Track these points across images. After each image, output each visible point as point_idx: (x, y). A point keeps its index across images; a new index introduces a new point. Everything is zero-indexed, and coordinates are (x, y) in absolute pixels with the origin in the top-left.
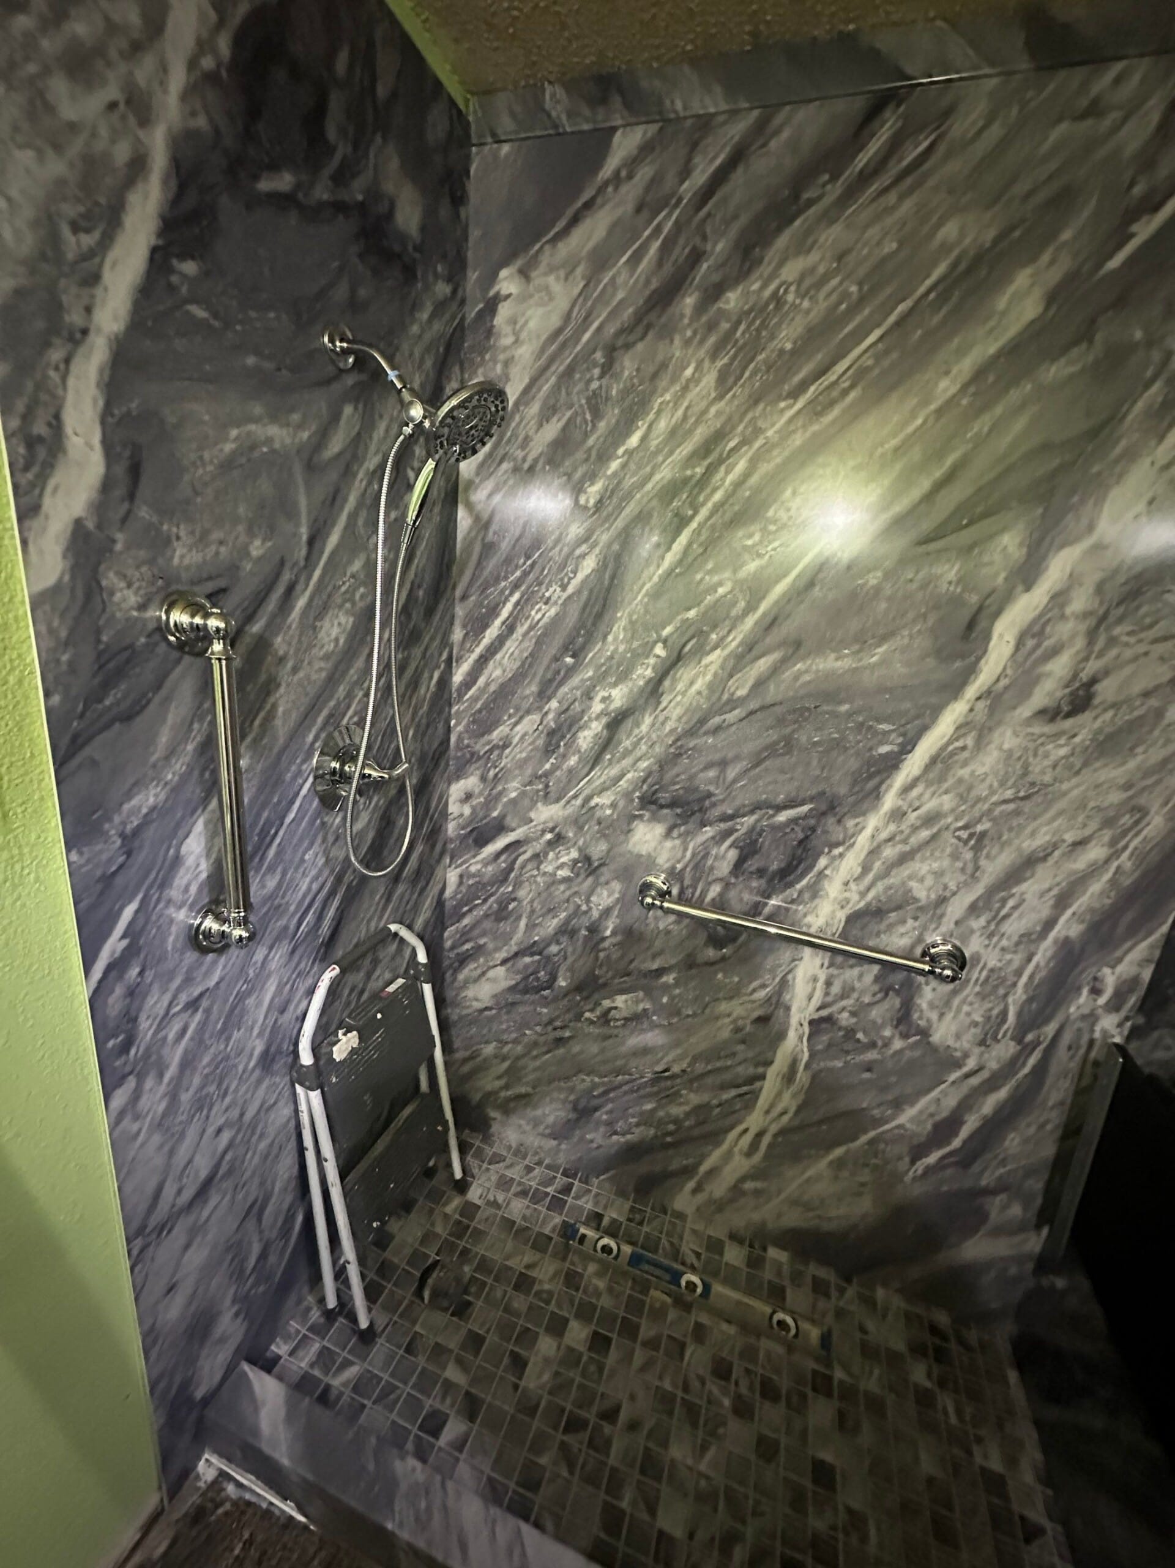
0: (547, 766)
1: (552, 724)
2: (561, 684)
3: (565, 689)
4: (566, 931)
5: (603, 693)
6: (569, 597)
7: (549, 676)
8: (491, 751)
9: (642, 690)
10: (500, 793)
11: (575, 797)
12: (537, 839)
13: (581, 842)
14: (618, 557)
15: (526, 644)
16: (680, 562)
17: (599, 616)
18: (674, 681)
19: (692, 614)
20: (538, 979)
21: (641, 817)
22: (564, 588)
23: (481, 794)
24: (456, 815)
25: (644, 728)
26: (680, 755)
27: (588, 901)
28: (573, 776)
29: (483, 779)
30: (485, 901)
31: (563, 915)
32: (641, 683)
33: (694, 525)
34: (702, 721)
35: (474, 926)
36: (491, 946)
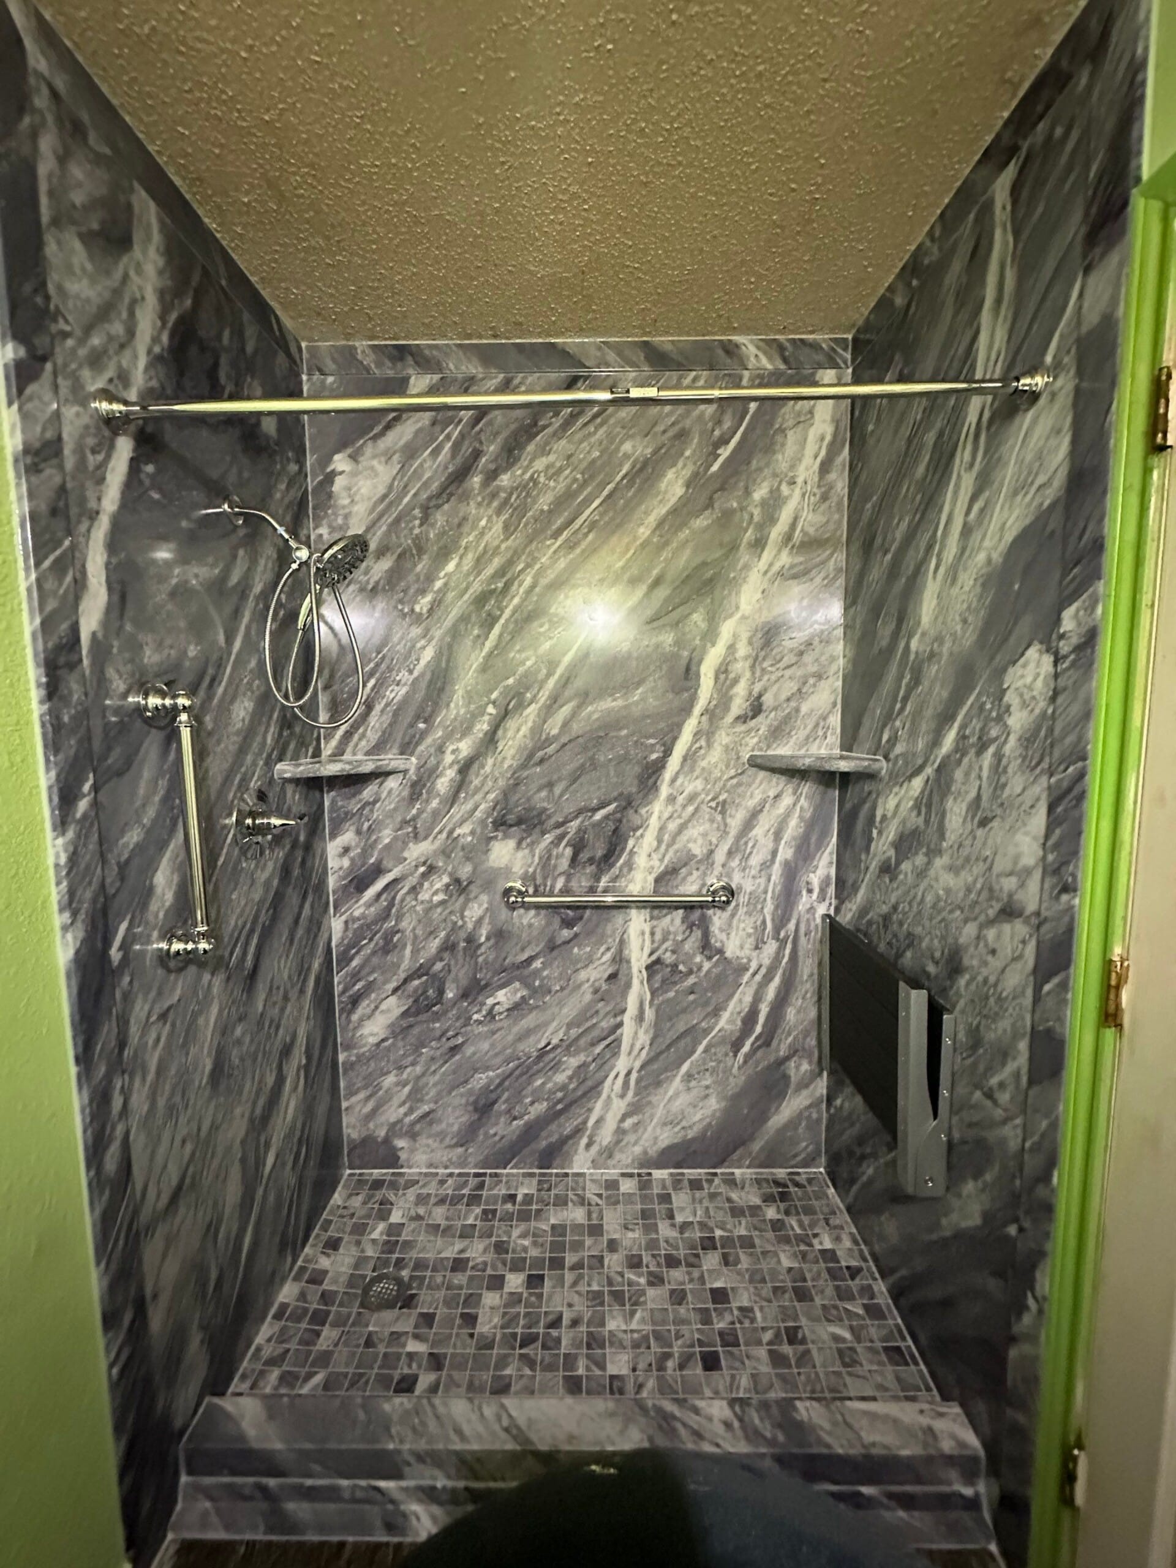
0: (414, 811)
1: (414, 778)
2: (418, 744)
3: (421, 748)
4: (448, 947)
5: (451, 748)
6: (416, 679)
7: (407, 739)
8: (363, 808)
9: (482, 740)
10: (376, 841)
11: (440, 832)
12: (412, 874)
13: (450, 869)
14: (450, 646)
15: (384, 717)
16: (496, 647)
17: (442, 690)
18: (506, 730)
19: (511, 681)
20: (427, 998)
21: (496, 837)
22: (411, 672)
23: (357, 846)
24: (336, 867)
25: (488, 769)
26: (517, 784)
27: (462, 917)
28: (436, 815)
29: (359, 832)
30: (371, 940)
31: (443, 934)
32: (481, 735)
33: (502, 621)
34: (531, 756)
35: (362, 967)
36: (381, 979)
